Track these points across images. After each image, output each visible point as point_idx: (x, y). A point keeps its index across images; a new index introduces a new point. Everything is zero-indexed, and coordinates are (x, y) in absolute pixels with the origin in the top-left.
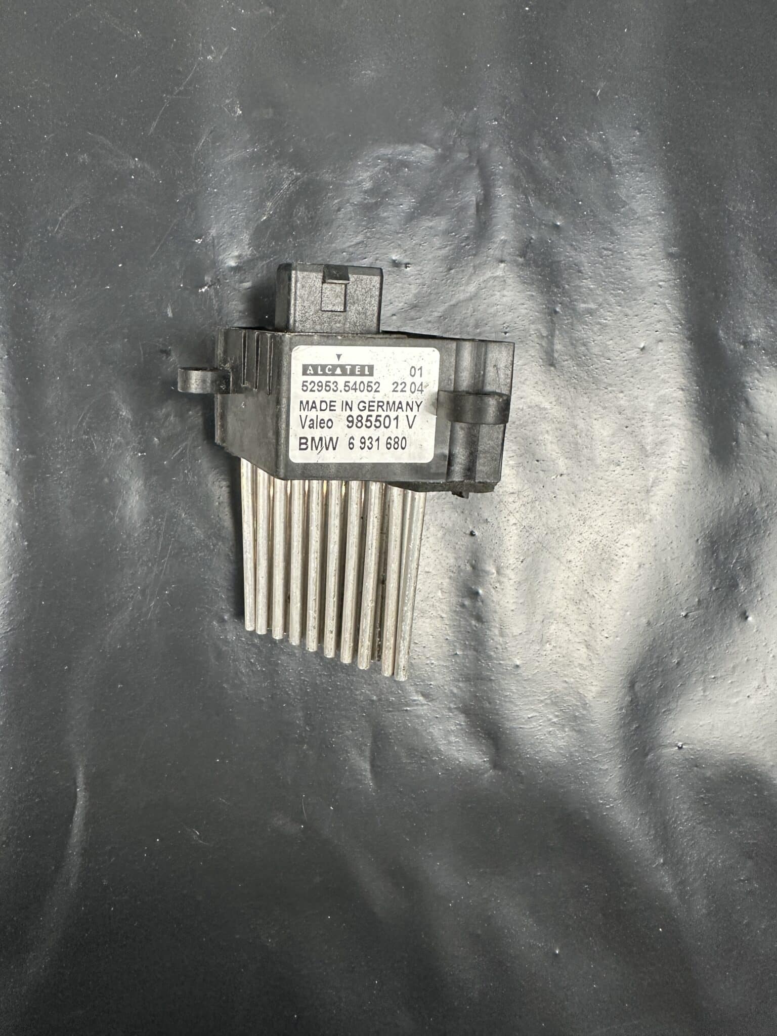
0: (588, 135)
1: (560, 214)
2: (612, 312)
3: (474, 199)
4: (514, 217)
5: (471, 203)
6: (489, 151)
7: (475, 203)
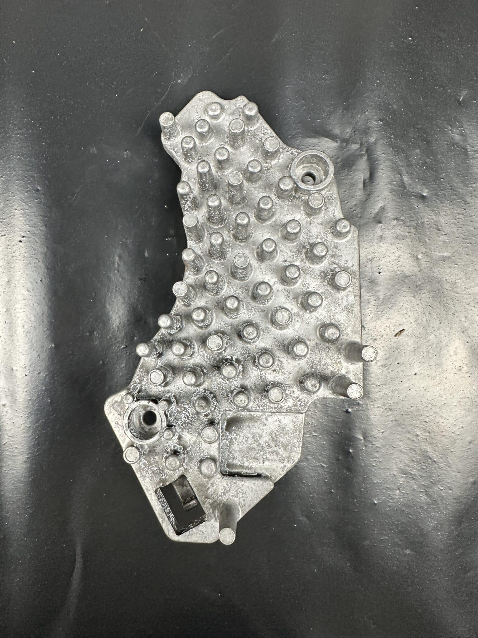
0: (451, 130)
1: (427, 189)
2: (461, 259)
3: (362, 177)
4: (392, 191)
5: (360, 180)
6: (375, 143)
7: (363, 180)
